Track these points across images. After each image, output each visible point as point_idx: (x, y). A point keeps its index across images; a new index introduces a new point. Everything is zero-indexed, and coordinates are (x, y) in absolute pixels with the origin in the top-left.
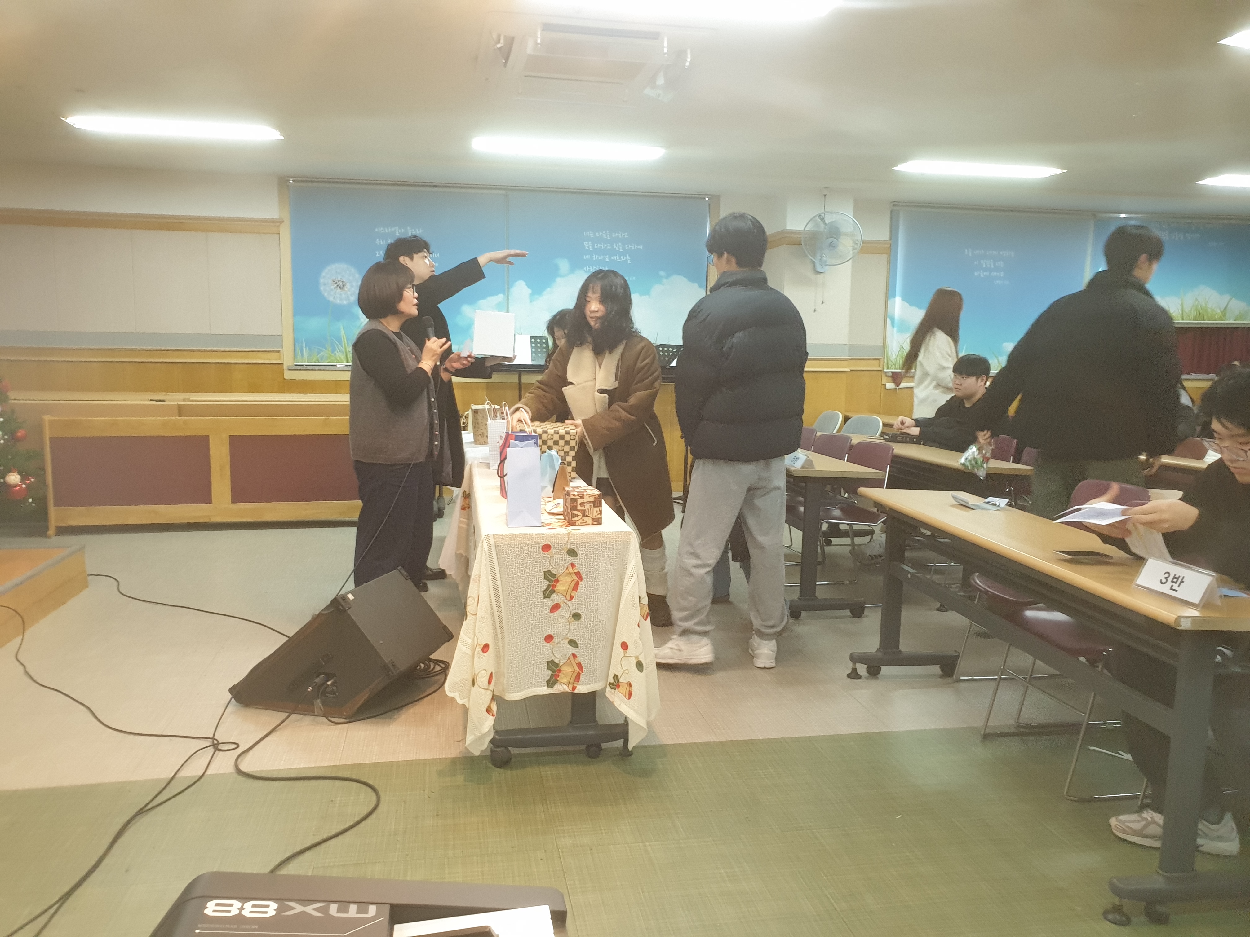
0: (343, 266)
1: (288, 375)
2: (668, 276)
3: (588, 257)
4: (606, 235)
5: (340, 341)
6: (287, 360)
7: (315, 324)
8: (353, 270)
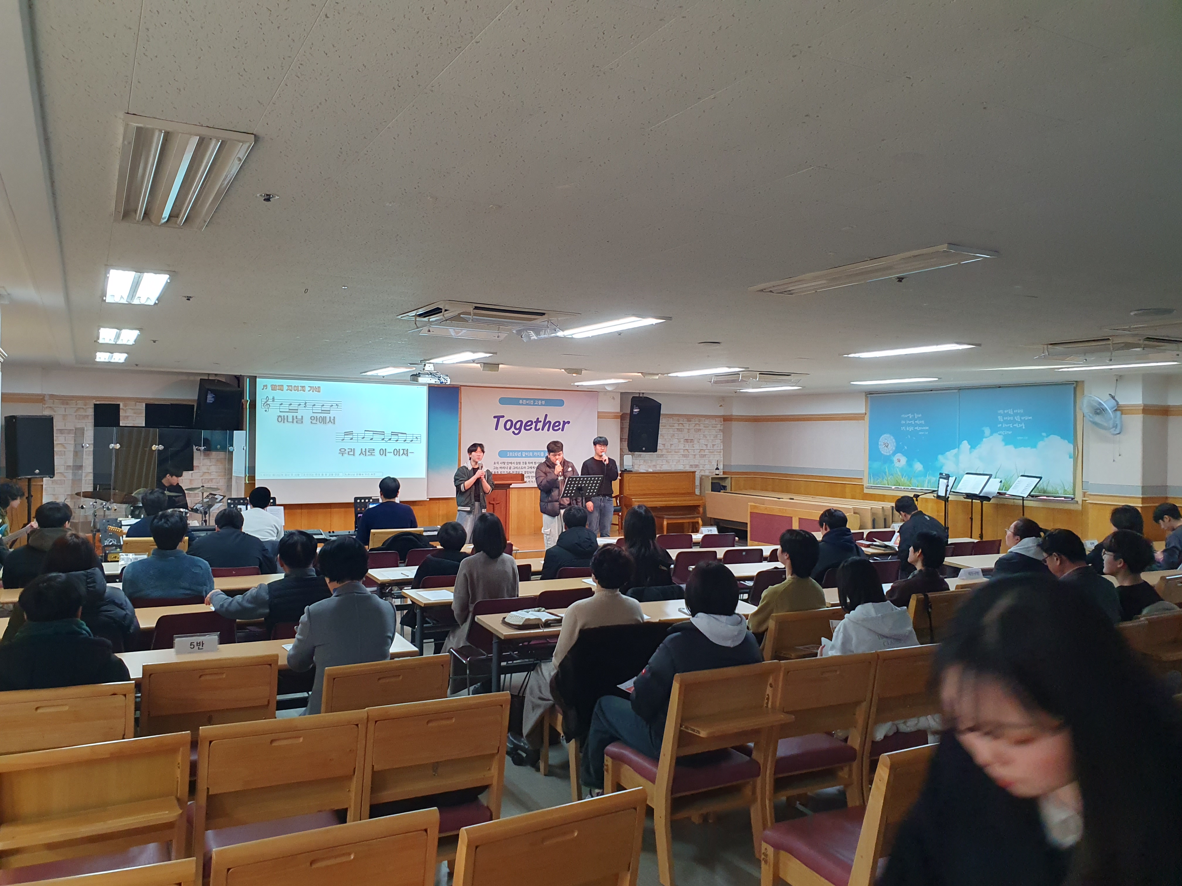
0: (888, 435)
1: (866, 491)
2: (1047, 436)
3: (1001, 425)
4: (1010, 412)
5: (885, 473)
6: (866, 484)
7: (876, 465)
8: (892, 437)
